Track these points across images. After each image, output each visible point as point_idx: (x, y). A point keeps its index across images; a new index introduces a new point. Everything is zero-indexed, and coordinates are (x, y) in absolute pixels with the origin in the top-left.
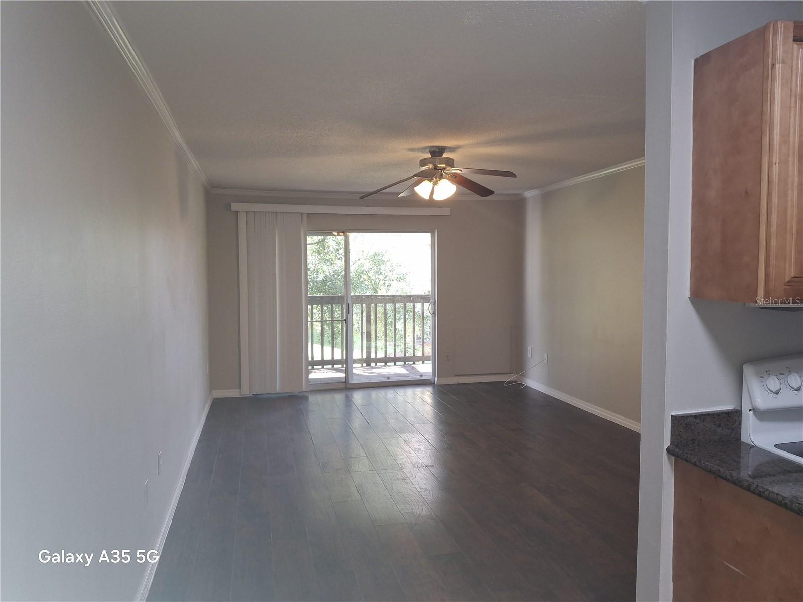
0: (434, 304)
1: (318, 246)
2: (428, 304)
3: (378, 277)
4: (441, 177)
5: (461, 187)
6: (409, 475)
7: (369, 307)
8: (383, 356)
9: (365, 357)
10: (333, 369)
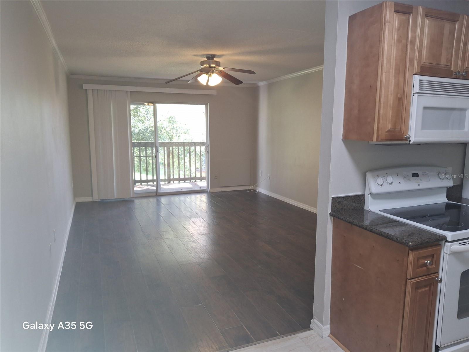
0: (208, 147)
1: (134, 112)
2: (204, 147)
3: (172, 131)
4: (213, 72)
5: (224, 78)
6: (197, 239)
7: (168, 149)
8: (178, 177)
9: (167, 178)
10: (147, 185)
